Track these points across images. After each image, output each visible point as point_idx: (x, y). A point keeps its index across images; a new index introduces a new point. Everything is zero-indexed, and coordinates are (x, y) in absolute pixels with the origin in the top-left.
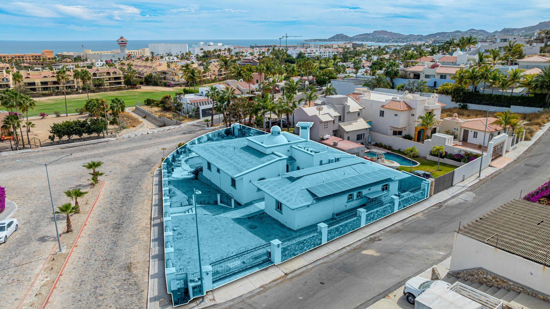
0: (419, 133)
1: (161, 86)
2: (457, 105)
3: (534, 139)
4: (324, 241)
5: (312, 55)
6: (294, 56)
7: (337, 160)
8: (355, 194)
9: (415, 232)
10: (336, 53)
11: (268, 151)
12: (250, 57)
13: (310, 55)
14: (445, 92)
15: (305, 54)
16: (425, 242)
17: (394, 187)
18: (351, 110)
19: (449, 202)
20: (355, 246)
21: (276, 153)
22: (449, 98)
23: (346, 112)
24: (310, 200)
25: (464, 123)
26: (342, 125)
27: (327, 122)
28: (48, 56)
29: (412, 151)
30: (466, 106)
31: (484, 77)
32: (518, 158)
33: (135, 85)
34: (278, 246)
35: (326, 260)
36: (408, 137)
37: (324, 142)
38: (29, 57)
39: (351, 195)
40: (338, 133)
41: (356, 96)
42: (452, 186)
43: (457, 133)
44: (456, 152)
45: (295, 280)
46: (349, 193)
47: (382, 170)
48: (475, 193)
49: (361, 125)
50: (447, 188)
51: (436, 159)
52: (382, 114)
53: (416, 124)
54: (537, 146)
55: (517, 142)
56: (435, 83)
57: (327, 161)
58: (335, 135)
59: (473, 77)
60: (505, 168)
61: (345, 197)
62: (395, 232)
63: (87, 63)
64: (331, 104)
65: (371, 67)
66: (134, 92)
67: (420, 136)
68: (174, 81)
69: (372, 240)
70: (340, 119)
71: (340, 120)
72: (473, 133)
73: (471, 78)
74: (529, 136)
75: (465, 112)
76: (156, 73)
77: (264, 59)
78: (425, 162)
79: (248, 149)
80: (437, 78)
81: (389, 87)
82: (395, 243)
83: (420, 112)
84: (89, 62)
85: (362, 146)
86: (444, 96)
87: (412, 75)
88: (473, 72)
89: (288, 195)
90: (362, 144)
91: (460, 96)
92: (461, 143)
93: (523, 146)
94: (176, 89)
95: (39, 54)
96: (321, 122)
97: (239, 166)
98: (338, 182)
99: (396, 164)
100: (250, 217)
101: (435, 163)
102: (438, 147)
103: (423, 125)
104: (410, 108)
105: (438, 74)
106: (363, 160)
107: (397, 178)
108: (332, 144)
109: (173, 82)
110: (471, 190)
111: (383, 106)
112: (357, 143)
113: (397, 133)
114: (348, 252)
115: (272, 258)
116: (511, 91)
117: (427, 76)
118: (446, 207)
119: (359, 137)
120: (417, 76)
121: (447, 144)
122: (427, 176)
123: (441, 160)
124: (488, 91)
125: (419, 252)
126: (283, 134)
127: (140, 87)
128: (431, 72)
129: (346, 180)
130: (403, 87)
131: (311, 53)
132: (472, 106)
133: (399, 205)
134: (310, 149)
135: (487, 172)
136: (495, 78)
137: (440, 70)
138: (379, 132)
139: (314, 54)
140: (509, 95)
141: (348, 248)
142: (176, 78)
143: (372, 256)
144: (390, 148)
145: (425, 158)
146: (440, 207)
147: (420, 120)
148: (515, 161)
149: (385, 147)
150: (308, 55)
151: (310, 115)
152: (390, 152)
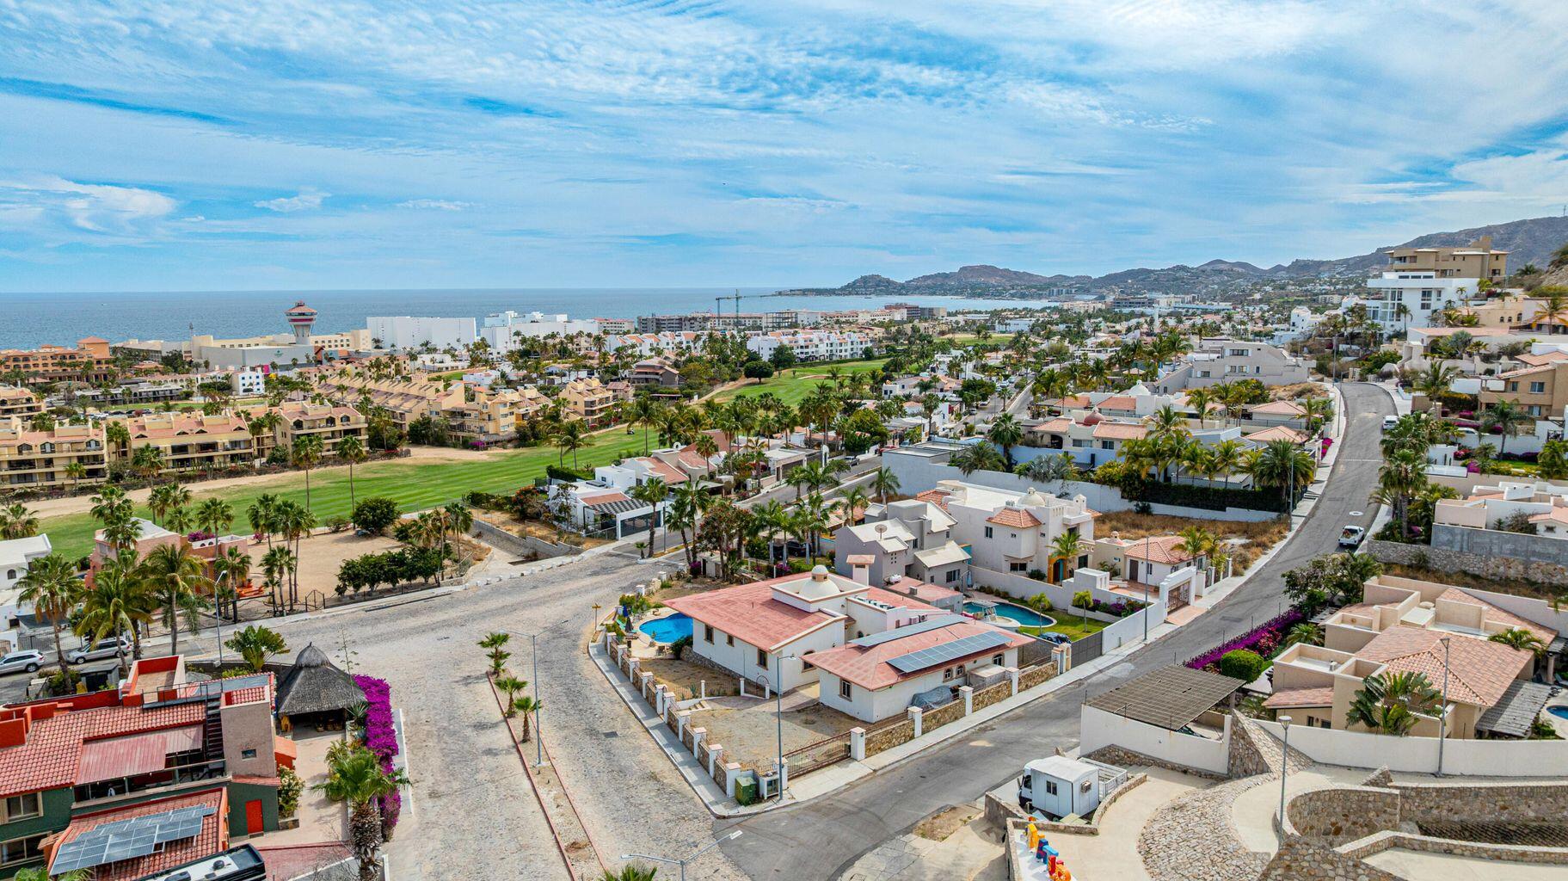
0: (1057, 566)
1: (455, 446)
2: (1132, 506)
3: (1249, 574)
4: (918, 731)
5: (809, 350)
6: (766, 356)
7: (922, 619)
8: (954, 668)
9: (1039, 718)
10: (869, 345)
11: (813, 608)
12: (655, 361)
13: (805, 350)
14: (1108, 481)
15: (792, 348)
16: (1054, 729)
17: (1011, 658)
18: (934, 529)
19: (1094, 679)
20: (960, 737)
21: (825, 609)
22: (1117, 492)
23: (926, 531)
24: (893, 678)
25: (1130, 548)
26: (919, 554)
27: (895, 553)
28: (97, 356)
29: (1039, 601)
30: (1149, 507)
31: (1175, 453)
32: (1214, 608)
33: (394, 447)
34: (862, 735)
35: (922, 754)
36: (1037, 575)
37: (891, 587)
38: (44, 358)
39: (948, 670)
40: (913, 570)
41: (940, 497)
42: (1101, 655)
43: (1120, 565)
44: (1113, 600)
45: (888, 776)
46: (945, 666)
47: (992, 633)
48: (1135, 664)
49: (951, 553)
50: (1095, 657)
51: (1080, 612)
52: (989, 532)
53: (1050, 551)
54: (1250, 586)
55: (1217, 580)
56: (1093, 456)
57: (907, 622)
58: (907, 574)
59: (1156, 455)
60: (1188, 625)
61: (941, 673)
62: (1013, 718)
63: (212, 374)
64: (898, 516)
65: (960, 394)
66: (398, 465)
67: (1059, 572)
68: (486, 433)
69: (983, 729)
70: (915, 544)
71: (915, 546)
72: (1145, 566)
73: (1153, 456)
74: (1240, 568)
75: (1147, 521)
76: (437, 413)
77: (691, 366)
78: (1067, 620)
79: (775, 604)
80: (1097, 448)
81: (1001, 467)
82: (1014, 732)
83: (1055, 530)
84: (216, 373)
85: (958, 593)
86: (1106, 487)
87: (1047, 440)
88: (1155, 445)
89: (861, 671)
90: (957, 589)
91: (1136, 489)
92: (1125, 584)
93: (1229, 585)
94: (494, 455)
95: (70, 350)
96: (886, 553)
97: (772, 634)
98: (930, 651)
99: (1015, 623)
100: (801, 710)
101: (1081, 619)
102: (1082, 593)
103: (1060, 553)
104: (1036, 523)
105: (1098, 439)
106: (963, 619)
107: (1015, 644)
108: (907, 592)
109: (483, 438)
110: (1130, 661)
111: (990, 519)
112: (948, 588)
113: (1018, 566)
114: (951, 745)
115: (853, 754)
116: (1224, 480)
117: (1077, 443)
118: (1089, 685)
119: (952, 576)
120: (1057, 441)
121: (1098, 587)
122: (1063, 640)
123: (1090, 614)
124: (1184, 480)
125: (1044, 741)
126: (833, 580)
127: (408, 453)
128: (1083, 433)
129: (941, 648)
130: (1028, 469)
131: (807, 347)
132: (1158, 508)
133: (1020, 683)
134: (879, 603)
135: (1158, 632)
136: (1193, 457)
137: (1100, 431)
138: (985, 565)
139: (814, 349)
140: (1222, 487)
141: (951, 741)
142: (490, 427)
143: (983, 748)
144: (1005, 595)
145: (1065, 611)
146: (1080, 685)
147: (1056, 545)
148: (1208, 612)
149: (998, 594)
150: (799, 351)
151: (865, 540)
152: (1007, 602)
